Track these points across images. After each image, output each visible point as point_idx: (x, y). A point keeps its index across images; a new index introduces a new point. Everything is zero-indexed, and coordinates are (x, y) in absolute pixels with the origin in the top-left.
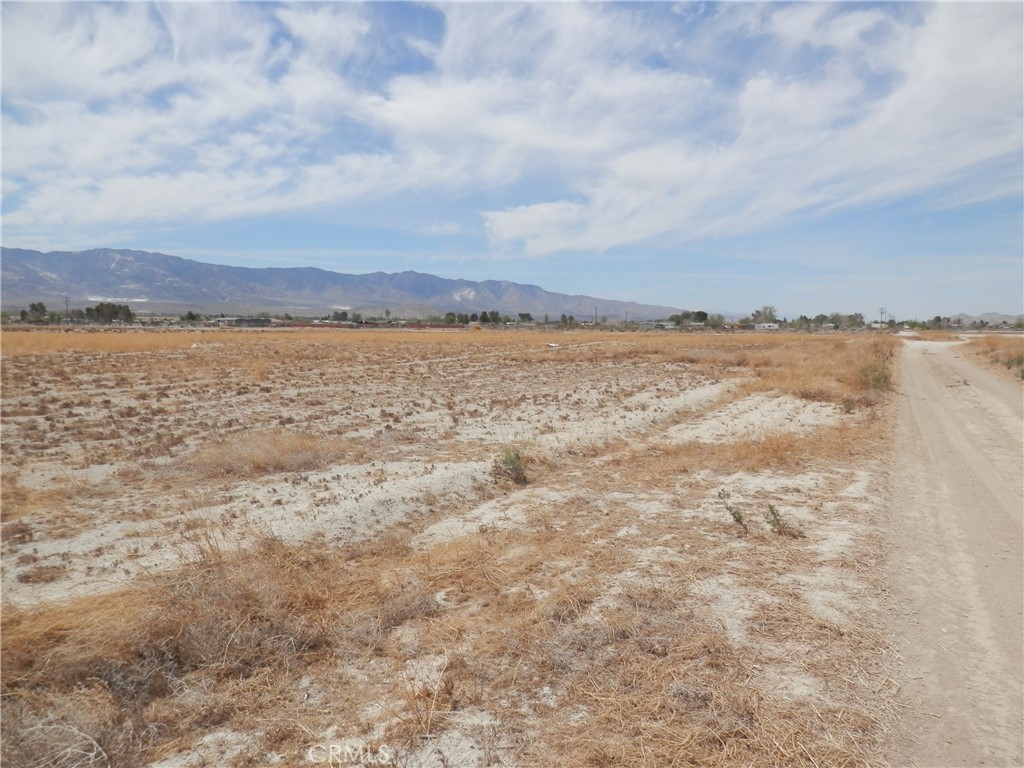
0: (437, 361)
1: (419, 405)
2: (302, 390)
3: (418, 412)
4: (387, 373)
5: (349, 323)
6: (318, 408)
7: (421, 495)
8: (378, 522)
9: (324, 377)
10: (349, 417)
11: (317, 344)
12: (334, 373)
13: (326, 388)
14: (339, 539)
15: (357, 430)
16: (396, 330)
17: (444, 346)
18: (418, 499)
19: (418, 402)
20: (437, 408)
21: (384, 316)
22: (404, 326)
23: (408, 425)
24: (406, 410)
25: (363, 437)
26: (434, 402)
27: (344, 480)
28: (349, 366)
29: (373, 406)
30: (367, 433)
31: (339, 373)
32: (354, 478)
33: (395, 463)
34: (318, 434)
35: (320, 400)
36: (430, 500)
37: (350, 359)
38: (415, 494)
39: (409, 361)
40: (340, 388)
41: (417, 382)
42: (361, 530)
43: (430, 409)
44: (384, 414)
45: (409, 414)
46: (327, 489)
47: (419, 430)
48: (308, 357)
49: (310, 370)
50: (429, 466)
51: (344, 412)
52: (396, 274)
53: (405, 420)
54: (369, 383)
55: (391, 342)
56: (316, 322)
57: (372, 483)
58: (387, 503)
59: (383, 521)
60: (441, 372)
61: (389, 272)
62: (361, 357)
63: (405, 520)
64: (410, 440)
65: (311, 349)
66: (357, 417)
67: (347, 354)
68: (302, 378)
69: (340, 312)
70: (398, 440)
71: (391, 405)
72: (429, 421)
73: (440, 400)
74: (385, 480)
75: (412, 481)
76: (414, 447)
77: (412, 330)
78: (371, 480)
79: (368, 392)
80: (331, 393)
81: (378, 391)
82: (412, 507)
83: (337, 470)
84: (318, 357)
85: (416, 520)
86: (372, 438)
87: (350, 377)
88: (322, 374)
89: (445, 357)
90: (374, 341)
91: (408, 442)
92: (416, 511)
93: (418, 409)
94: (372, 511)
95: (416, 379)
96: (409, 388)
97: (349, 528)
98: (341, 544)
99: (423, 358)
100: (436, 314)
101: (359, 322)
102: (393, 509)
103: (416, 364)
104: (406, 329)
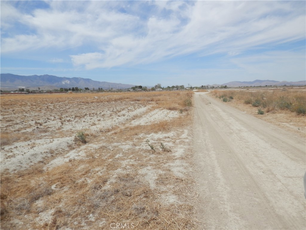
0: (56, 104)
1: (49, 119)
2: (5, 117)
3: (49, 122)
4: (39, 109)
5: (25, 92)
6: (11, 122)
7: (48, 151)
8: (31, 162)
9: (14, 111)
10: (23, 125)
11: (12, 100)
12: (18, 110)
13: (14, 115)
15: (25, 129)
16: (42, 94)
17: (59, 99)
18: (47, 152)
19: (49, 118)
20: (56, 120)
21: (38, 89)
22: (45, 93)
23: (45, 126)
24: (45, 121)
25: (28, 132)
26: (55, 118)
27: (19, 148)
28: (24, 107)
29: (32, 120)
30: (29, 130)
31: (20, 110)
32: (23, 147)
33: (39, 140)
34: (10, 132)
35: (12, 119)
36: (52, 152)
37: (25, 105)
38: (46, 151)
39: (47, 104)
40: (20, 115)
41: (49, 111)
42: (24, 165)
43: (54, 120)
44: (36, 123)
45: (46, 122)
46: (12, 152)
47: (49, 128)
48: (8, 105)
49: (9, 109)
50: (52, 140)
51: (21, 123)
52: (41, 76)
53: (44, 124)
54: (31, 113)
55: (40, 98)
56: (12, 92)
57: (30, 148)
58: (34, 155)
59: (33, 162)
60: (58, 108)
61: (39, 75)
62: (29, 104)
63: (42, 160)
64: (45, 131)
65: (10, 102)
66: (25, 125)
67: (23, 103)
68: (5, 112)
69: (21, 89)
70: (41, 132)
71: (39, 120)
72: (53, 124)
73: (57, 117)
74: (35, 147)
75: (45, 146)
76: (47, 134)
77: (48, 94)
78: (29, 147)
79: (31, 115)
80: (17, 117)
81: (35, 115)
82: (45, 155)
83: (16, 144)
84: (12, 104)
85: (46, 160)
86: (31, 132)
87: (24, 111)
88: (13, 110)
89: (59, 102)
90: (34, 98)
91: (45, 132)
92: (46, 156)
93: (49, 120)
94: (29, 158)
95: (49, 110)
96: (47, 113)
97: (19, 166)
99: (52, 103)
100: (56, 88)
101: (28, 92)
102: (37, 157)
103: (49, 106)
104: (46, 94)
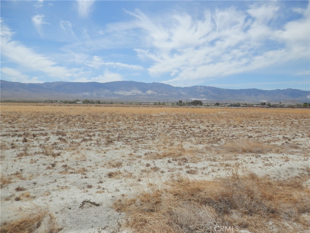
0: (302, 120)
1: (297, 135)
2: (254, 127)
3: (297, 138)
4: (282, 123)
5: (266, 106)
6: (260, 133)
7: (304, 168)
8: (289, 175)
9: (260, 124)
10: (271, 137)
11: (256, 113)
12: (263, 123)
13: (261, 127)
14: (275, 178)
15: (275, 142)
16: (283, 109)
17: (304, 115)
18: (303, 169)
19: (297, 134)
20: (305, 137)
21: (279, 104)
22: (286, 107)
23: (294, 142)
24: (292, 137)
25: (277, 145)
26: (303, 135)
27: (273, 158)
28: (268, 120)
29: (279, 134)
30: (279, 143)
31: (265, 123)
32: (277, 158)
33: (291, 155)
34: (261, 142)
35: (260, 131)
36: (308, 170)
37: (268, 118)
38: (302, 167)
39: (290, 120)
40: (266, 127)
41: (295, 127)
42: (282, 176)
43: (302, 137)
44: (284, 138)
45: (294, 138)
46: (268, 161)
47: (299, 144)
48: (254, 117)
49: (255, 121)
50: (306, 158)
51: (269, 136)
52: (284, 90)
53: (292, 140)
54: (276, 127)
55: (283, 113)
56: (255, 106)
57: (284, 161)
58: (292, 169)
59: (290, 175)
60: (304, 124)
61: (281, 89)
62: (272, 118)
63: (299, 176)
64: (296, 148)
65: (254, 114)
66: (274, 138)
67: (267, 116)
68: (253, 123)
69: (263, 103)
70: (291, 147)
71: (286, 135)
72: (302, 142)
73: (306, 134)
74: (289, 161)
75: (300, 162)
76: (298, 150)
77: (290, 109)
79: (277, 129)
80: (263, 129)
81: (280, 129)
82: (301, 172)
83: (270, 155)
84: (258, 117)
85: (303, 177)
86: (281, 145)
87: (269, 124)
88: (259, 123)
89: (305, 119)
90: (276, 112)
91: (295, 148)
92: (303, 173)
93: (297, 137)
94: (286, 171)
95: (294, 126)
96: (292, 129)
97: (278, 175)
98: (276, 180)
99: (296, 119)
100: (299, 103)
101: (270, 106)
102: (294, 171)
103: (293, 121)
104: (287, 108)
